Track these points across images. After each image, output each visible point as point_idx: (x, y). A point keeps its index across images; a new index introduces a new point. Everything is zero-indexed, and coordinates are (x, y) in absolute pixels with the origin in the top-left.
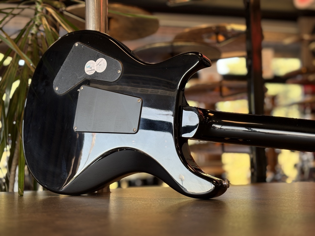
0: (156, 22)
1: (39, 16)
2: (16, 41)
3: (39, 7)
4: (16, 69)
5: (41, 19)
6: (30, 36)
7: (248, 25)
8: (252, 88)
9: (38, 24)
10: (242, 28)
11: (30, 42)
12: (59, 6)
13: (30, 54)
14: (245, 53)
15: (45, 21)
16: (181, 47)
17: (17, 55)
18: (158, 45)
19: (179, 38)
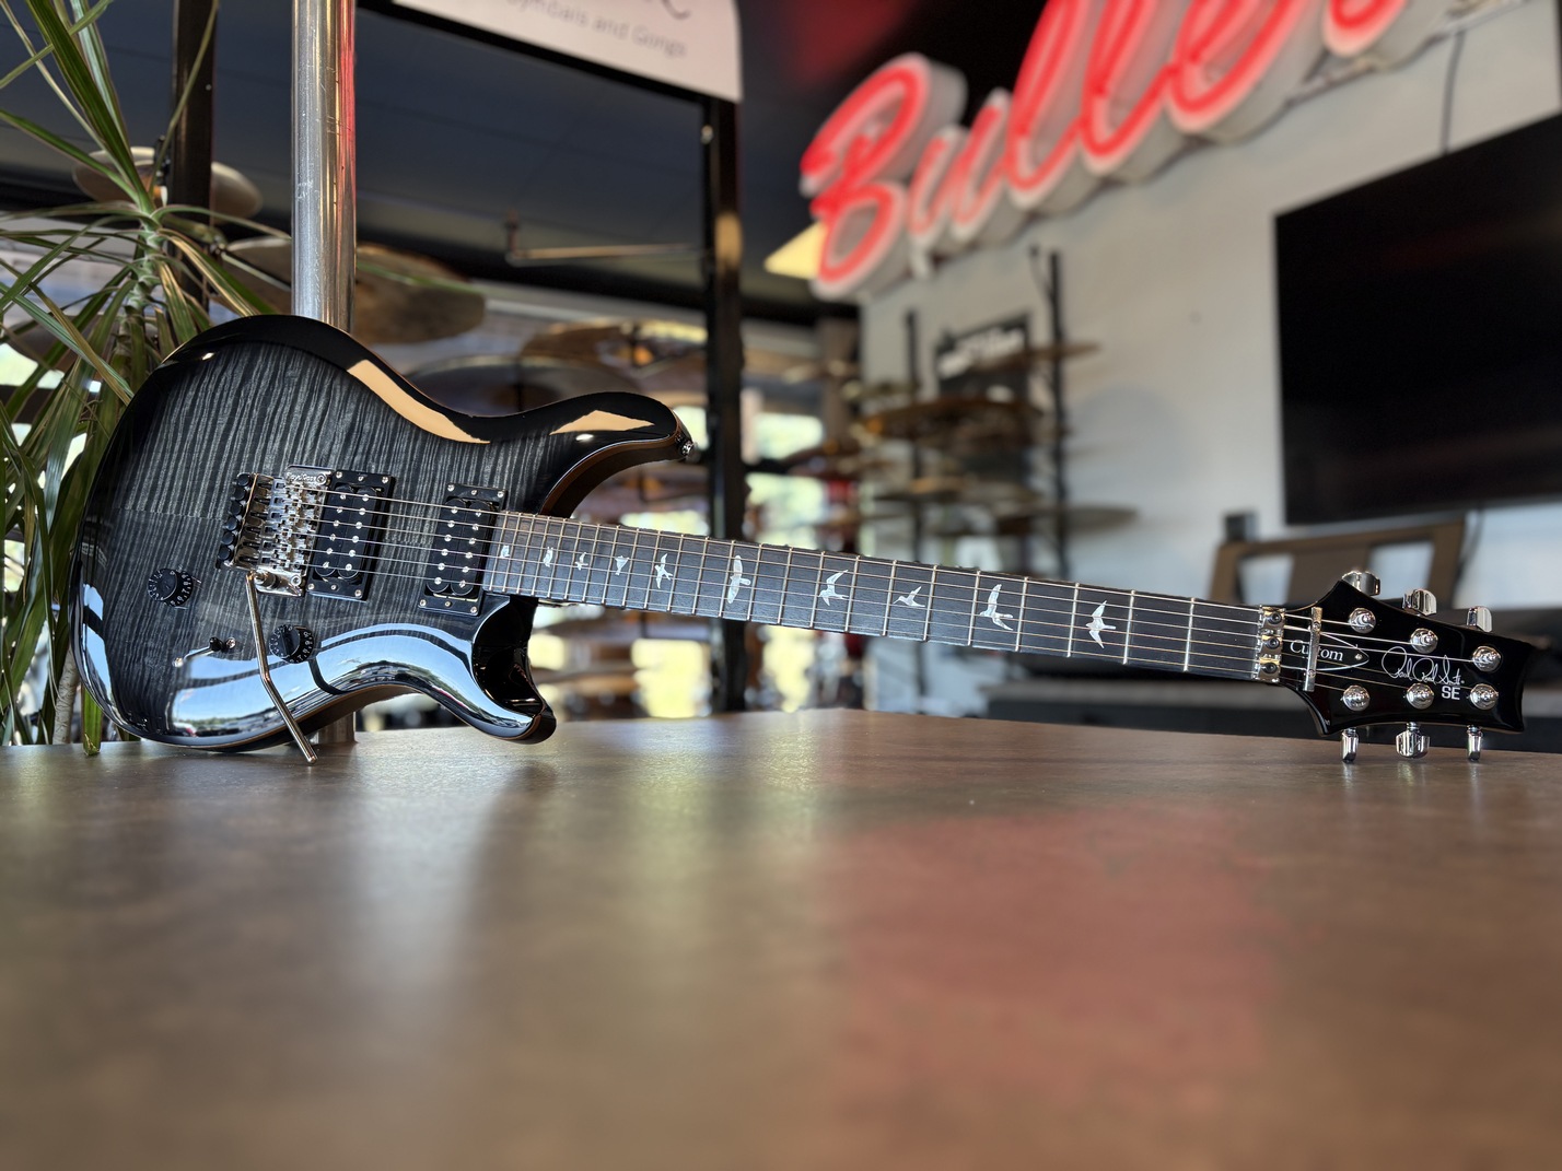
0: (479, 301)
1: (149, 261)
2: (80, 323)
3: (151, 237)
4: (79, 402)
5: (156, 271)
6: (122, 314)
7: (711, 328)
8: (720, 483)
9: (147, 283)
10: (697, 335)
11: (122, 332)
12: (207, 238)
13: (124, 365)
14: (702, 398)
15: (167, 276)
16: (543, 370)
17: (84, 364)
18: (481, 361)
19: (537, 346)
